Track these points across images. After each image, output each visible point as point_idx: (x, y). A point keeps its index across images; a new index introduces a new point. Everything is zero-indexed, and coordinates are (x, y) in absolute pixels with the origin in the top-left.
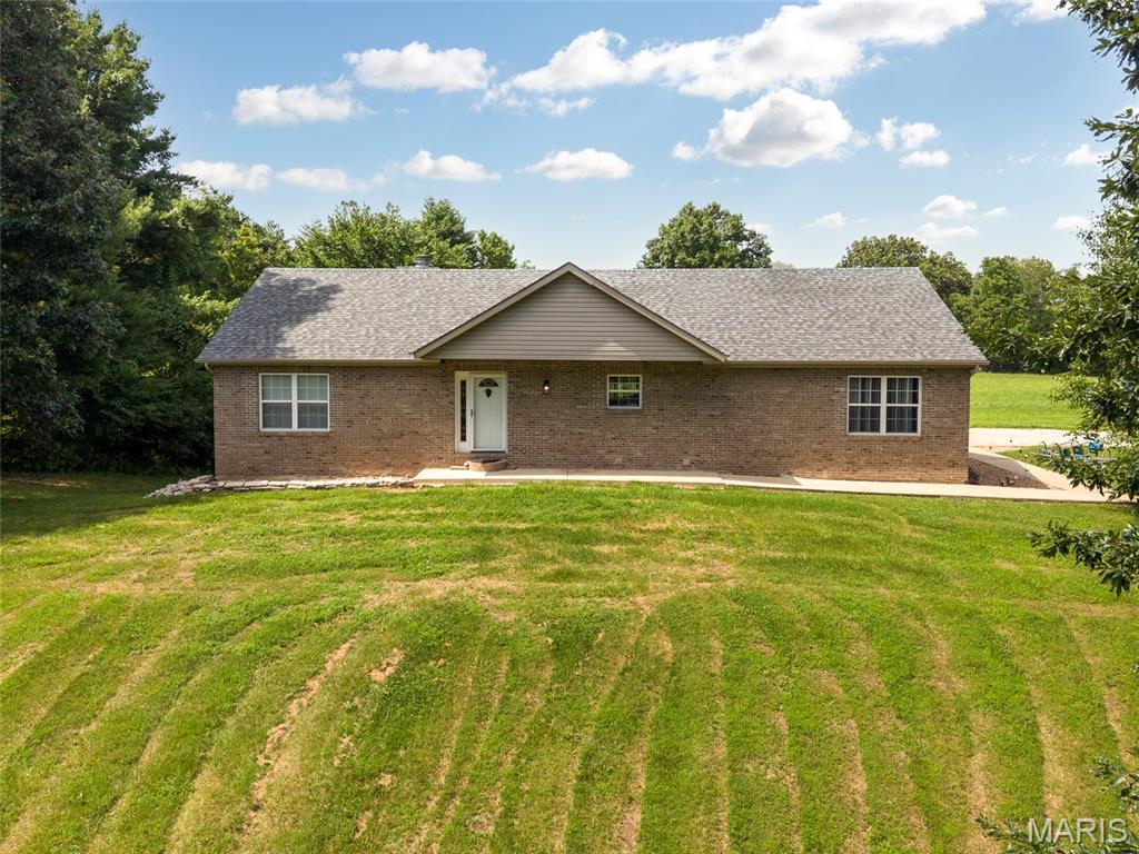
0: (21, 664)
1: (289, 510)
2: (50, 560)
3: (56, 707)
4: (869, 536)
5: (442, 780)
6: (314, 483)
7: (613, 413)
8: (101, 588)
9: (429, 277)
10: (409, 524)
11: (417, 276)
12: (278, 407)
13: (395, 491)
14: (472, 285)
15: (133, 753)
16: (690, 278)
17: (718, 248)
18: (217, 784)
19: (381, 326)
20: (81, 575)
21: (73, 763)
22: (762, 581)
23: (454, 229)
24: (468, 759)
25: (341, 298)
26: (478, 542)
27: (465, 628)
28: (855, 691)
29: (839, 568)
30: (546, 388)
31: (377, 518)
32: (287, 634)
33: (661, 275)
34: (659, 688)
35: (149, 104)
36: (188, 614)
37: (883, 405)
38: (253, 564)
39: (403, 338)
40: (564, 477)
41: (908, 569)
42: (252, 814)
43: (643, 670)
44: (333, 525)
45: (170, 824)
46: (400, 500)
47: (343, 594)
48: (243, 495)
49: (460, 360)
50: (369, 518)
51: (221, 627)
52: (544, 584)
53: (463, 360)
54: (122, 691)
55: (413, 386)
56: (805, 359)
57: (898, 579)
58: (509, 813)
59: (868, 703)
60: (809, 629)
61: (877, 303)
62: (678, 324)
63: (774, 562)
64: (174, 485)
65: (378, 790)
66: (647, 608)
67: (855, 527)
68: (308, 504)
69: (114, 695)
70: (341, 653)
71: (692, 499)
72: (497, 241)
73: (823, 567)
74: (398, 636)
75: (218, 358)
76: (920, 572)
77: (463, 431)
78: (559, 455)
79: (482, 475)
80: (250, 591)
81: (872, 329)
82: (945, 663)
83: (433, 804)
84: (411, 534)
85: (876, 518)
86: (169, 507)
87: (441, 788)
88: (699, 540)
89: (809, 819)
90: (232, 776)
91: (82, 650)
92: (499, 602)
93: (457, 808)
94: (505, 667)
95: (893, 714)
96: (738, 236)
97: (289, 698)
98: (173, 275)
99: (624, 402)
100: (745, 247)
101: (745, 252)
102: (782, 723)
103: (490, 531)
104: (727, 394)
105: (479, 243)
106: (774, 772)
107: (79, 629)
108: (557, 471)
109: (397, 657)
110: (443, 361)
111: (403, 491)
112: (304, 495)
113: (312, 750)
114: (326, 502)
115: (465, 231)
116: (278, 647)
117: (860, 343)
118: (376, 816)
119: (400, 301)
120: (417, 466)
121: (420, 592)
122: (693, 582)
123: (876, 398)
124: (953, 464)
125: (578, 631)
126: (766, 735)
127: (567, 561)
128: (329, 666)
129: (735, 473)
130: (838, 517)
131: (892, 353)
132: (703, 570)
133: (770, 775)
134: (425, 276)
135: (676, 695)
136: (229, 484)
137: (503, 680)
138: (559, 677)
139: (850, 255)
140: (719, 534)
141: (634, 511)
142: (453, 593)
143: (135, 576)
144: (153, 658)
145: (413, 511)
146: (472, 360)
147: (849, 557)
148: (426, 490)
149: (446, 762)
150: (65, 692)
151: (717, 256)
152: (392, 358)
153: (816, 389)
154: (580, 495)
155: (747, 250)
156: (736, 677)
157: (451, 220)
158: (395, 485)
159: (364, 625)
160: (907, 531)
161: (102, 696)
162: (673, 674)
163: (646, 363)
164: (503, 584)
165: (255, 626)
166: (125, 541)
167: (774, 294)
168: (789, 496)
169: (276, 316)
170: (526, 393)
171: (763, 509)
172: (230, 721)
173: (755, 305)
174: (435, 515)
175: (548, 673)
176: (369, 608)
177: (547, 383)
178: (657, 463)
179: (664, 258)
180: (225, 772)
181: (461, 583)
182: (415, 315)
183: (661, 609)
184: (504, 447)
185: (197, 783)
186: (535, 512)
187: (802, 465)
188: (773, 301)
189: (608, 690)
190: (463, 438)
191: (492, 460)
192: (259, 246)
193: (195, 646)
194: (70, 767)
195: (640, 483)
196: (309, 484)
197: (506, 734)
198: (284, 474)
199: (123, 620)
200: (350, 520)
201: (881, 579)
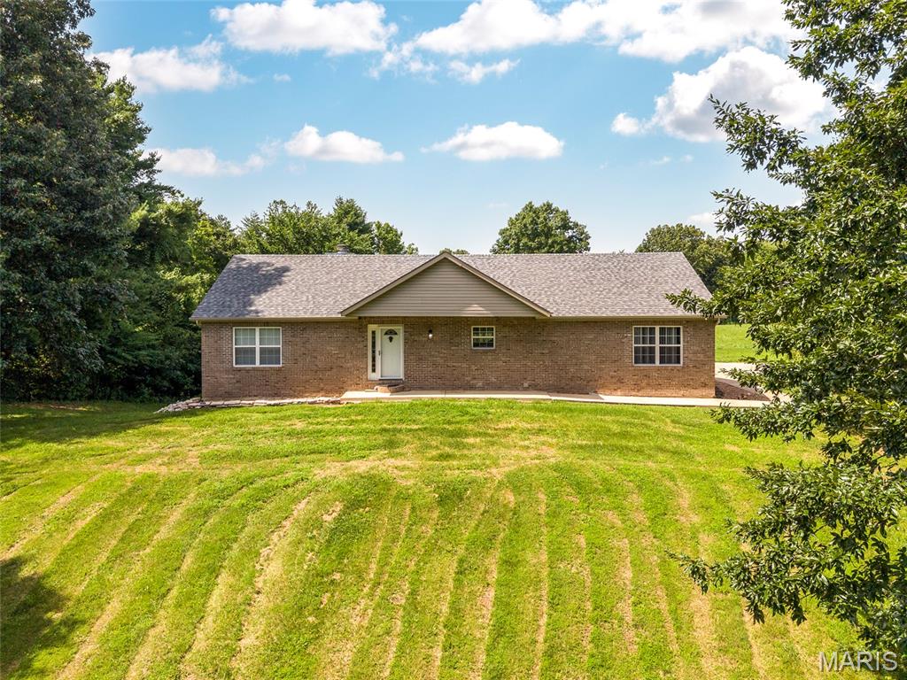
0: (94, 515)
1: (257, 419)
2: (100, 452)
3: (122, 540)
4: (645, 431)
5: (372, 576)
6: (272, 402)
7: (476, 352)
8: (139, 469)
9: (348, 260)
10: (339, 427)
11: (340, 260)
12: (246, 351)
13: (328, 406)
14: (378, 266)
15: (176, 564)
16: (527, 261)
17: (551, 235)
18: (231, 580)
19: (317, 294)
20: (123, 461)
21: (138, 570)
22: (573, 459)
23: (358, 221)
24: (387, 564)
25: (288, 276)
26: (387, 437)
27: (381, 489)
28: (629, 523)
29: (623, 450)
30: (431, 335)
31: (318, 424)
32: (265, 495)
33: (508, 258)
34: (506, 523)
35: (140, 135)
36: (199, 484)
37: (657, 345)
38: (238, 453)
39: (332, 303)
40: (443, 396)
41: (668, 451)
42: (256, 596)
43: (495, 512)
44: (288, 428)
45: (205, 602)
46: (332, 412)
47: (300, 470)
48: (224, 410)
49: (371, 317)
50: (312, 424)
51: (223, 491)
52: (431, 462)
53: (373, 317)
54: (163, 529)
55: (339, 335)
56: (604, 315)
57: (661, 457)
58: (414, 593)
59: (637, 529)
60: (601, 487)
61: (654, 277)
62: (519, 292)
63: (581, 447)
64: (174, 405)
65: (332, 582)
66: (498, 476)
67: (635, 425)
68: (270, 416)
69: (158, 532)
70: (302, 505)
71: (529, 409)
72: (389, 229)
73: (613, 450)
74: (339, 494)
75: (205, 317)
76: (675, 453)
77: (374, 365)
78: (439, 381)
79: (388, 395)
80: (238, 469)
81: (649, 294)
82: (686, 506)
83: (367, 588)
84: (342, 433)
85: (651, 420)
86: (175, 418)
87: (371, 580)
88: (533, 434)
89: (596, 593)
90: (241, 576)
91: (133, 507)
92: (403, 474)
93: (382, 590)
94: (408, 511)
95: (652, 535)
96: (565, 227)
97: (272, 532)
98: (157, 258)
99: (483, 345)
100: (570, 234)
101: (571, 237)
102: (583, 542)
103: (394, 430)
104: (553, 339)
105: (376, 231)
106: (577, 568)
107: (130, 493)
108: (438, 392)
109: (339, 507)
110: (360, 318)
111: (334, 406)
112: (266, 410)
113: (288, 560)
114: (282, 414)
115: (366, 222)
116: (261, 502)
117: (641, 304)
118: (333, 596)
119: (329, 276)
120: (341, 390)
121: (351, 468)
122: (529, 459)
123: (652, 340)
124: (705, 385)
125: (454, 490)
126: (572, 549)
127: (446, 448)
128: (295, 513)
129: (558, 392)
130: (625, 419)
131: (662, 311)
132: (535, 452)
133: (574, 570)
134: (345, 259)
135: (516, 526)
136: (214, 403)
137: (407, 519)
138: (444, 516)
139: (649, 239)
140: (546, 430)
141: (490, 416)
142: (372, 469)
143: (159, 461)
144: (180, 511)
145: (341, 419)
146: (379, 317)
147: (631, 444)
148: (349, 405)
149: (374, 566)
150: (127, 531)
151: (550, 241)
152: (325, 316)
153: (613, 335)
154: (454, 407)
155: (572, 236)
156: (554, 515)
157: (355, 214)
158: (328, 402)
159: (316, 489)
160: (670, 428)
161: (151, 532)
162: (514, 514)
163: (498, 319)
164: (406, 462)
165: (244, 490)
166: (149, 441)
167: (584, 271)
168: (593, 406)
169: (244, 288)
170: (416, 338)
171: (575, 414)
172: (235, 546)
173: (571, 279)
174: (357, 421)
175: (435, 515)
176: (317, 478)
177: (430, 332)
178: (506, 386)
179: (512, 242)
180: (236, 573)
181: (377, 463)
182: (339, 286)
183: (507, 476)
184: (402, 377)
185: (219, 580)
186: (424, 418)
187: (604, 387)
188: (583, 276)
189: (473, 524)
190: (374, 371)
191: (395, 385)
192: (214, 235)
193: (207, 503)
194: (137, 573)
195: (494, 399)
196: (269, 402)
197: (411, 550)
198: (250, 396)
199: (156, 488)
200: (299, 425)
201: (650, 456)
